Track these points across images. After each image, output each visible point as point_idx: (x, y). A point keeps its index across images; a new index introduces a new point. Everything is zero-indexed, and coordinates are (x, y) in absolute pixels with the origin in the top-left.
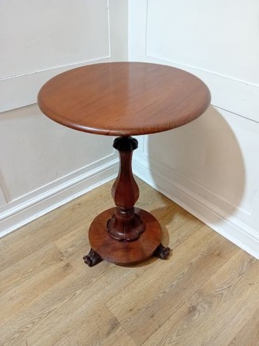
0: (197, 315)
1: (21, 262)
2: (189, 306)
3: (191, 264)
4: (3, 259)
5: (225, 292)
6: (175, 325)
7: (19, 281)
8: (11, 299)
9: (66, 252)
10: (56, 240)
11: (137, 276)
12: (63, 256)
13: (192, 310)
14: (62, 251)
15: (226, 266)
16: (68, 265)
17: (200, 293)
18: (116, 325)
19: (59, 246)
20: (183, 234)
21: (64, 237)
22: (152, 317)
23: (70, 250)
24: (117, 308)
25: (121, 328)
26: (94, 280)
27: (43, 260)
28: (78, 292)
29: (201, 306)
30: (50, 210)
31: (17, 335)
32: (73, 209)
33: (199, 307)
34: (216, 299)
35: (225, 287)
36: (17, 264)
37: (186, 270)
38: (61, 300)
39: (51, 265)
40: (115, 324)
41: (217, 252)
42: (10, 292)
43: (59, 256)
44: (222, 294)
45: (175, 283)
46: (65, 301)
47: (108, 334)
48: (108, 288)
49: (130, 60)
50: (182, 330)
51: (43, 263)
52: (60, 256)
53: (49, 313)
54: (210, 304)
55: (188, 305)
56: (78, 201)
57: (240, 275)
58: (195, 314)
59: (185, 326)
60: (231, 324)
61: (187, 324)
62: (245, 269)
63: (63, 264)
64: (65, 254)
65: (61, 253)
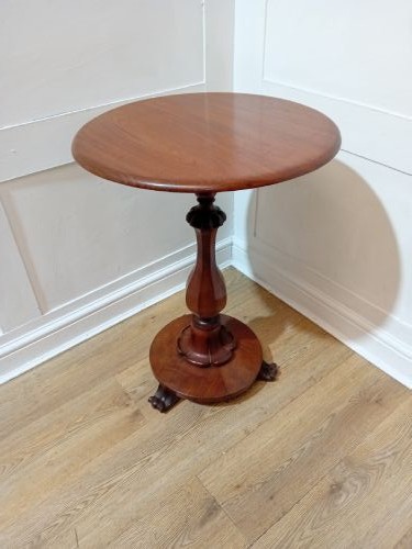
0: (343, 498)
1: (63, 407)
2: (331, 482)
3: (333, 415)
4: (36, 402)
5: (388, 462)
6: (308, 512)
7: (60, 437)
8: (51, 464)
9: (135, 392)
10: (119, 373)
11: (247, 433)
12: (130, 399)
13: (336, 489)
14: (128, 390)
15: (391, 421)
16: (137, 414)
17: (349, 462)
18: (215, 509)
19: (123, 384)
20: (320, 368)
21: (130, 368)
22: (272, 498)
23: (140, 390)
24: (217, 482)
25: (221, 514)
26: (179, 437)
27: (99, 405)
28: (154, 456)
29: (350, 483)
30: (108, 326)
31: (61, 521)
32: (144, 326)
33: (347, 485)
34: (374, 472)
35: (389, 453)
36: (57, 410)
37: (325, 425)
38: (128, 467)
39: (111, 412)
40: (212, 509)
41: (375, 397)
42: (48, 454)
43: (122, 399)
44: (384, 465)
45: (308, 445)
47: (203, 522)
48: (203, 450)
49: (237, 89)
50: (321, 520)
51: (99, 409)
52: (124, 398)
53: (110, 487)
54: (364, 479)
55: (329, 480)
56: (152, 312)
58: (341, 495)
59: (325, 514)
60: (399, 513)
61: (329, 511)
63: (129, 411)
64: (133, 396)
65: (127, 394)
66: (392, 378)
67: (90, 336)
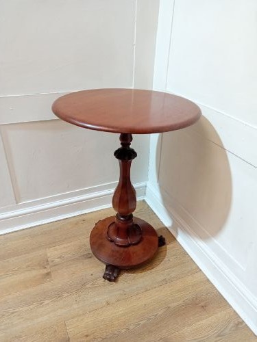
9: (53, 261)
10: (49, 247)
11: (108, 304)
12: (48, 264)
14: (50, 259)
15: (207, 322)
16: (48, 274)
19: (49, 255)
21: (57, 247)
23: (57, 260)
26: (66, 295)
27: (29, 263)
28: (47, 302)
32: (76, 224)
37: (160, 312)
38: (28, 304)
39: (34, 269)
41: (202, 304)
43: (44, 263)
45: (143, 322)
46: (31, 307)
48: (75, 306)
53: (13, 313)
57: (219, 336)
62: (227, 331)
63: (45, 271)
64: (51, 264)
65: (47, 261)
66: (220, 294)
67: (43, 223)
